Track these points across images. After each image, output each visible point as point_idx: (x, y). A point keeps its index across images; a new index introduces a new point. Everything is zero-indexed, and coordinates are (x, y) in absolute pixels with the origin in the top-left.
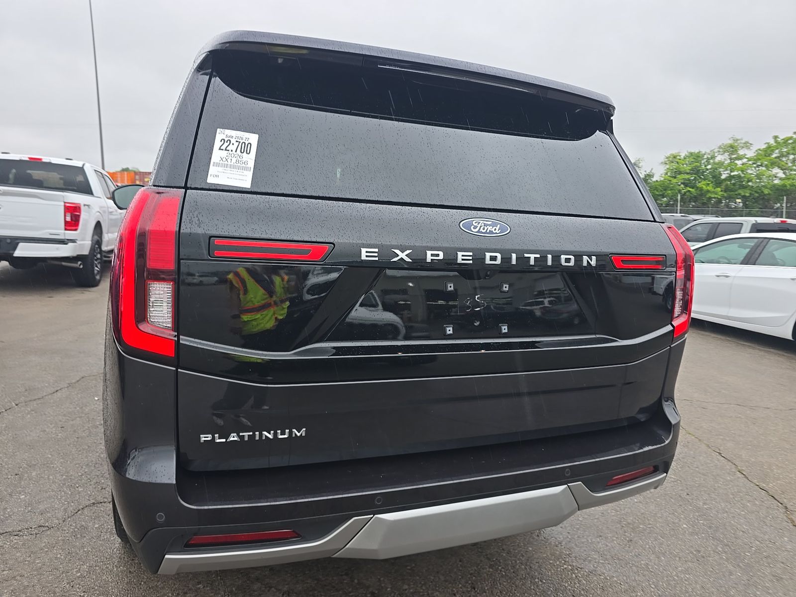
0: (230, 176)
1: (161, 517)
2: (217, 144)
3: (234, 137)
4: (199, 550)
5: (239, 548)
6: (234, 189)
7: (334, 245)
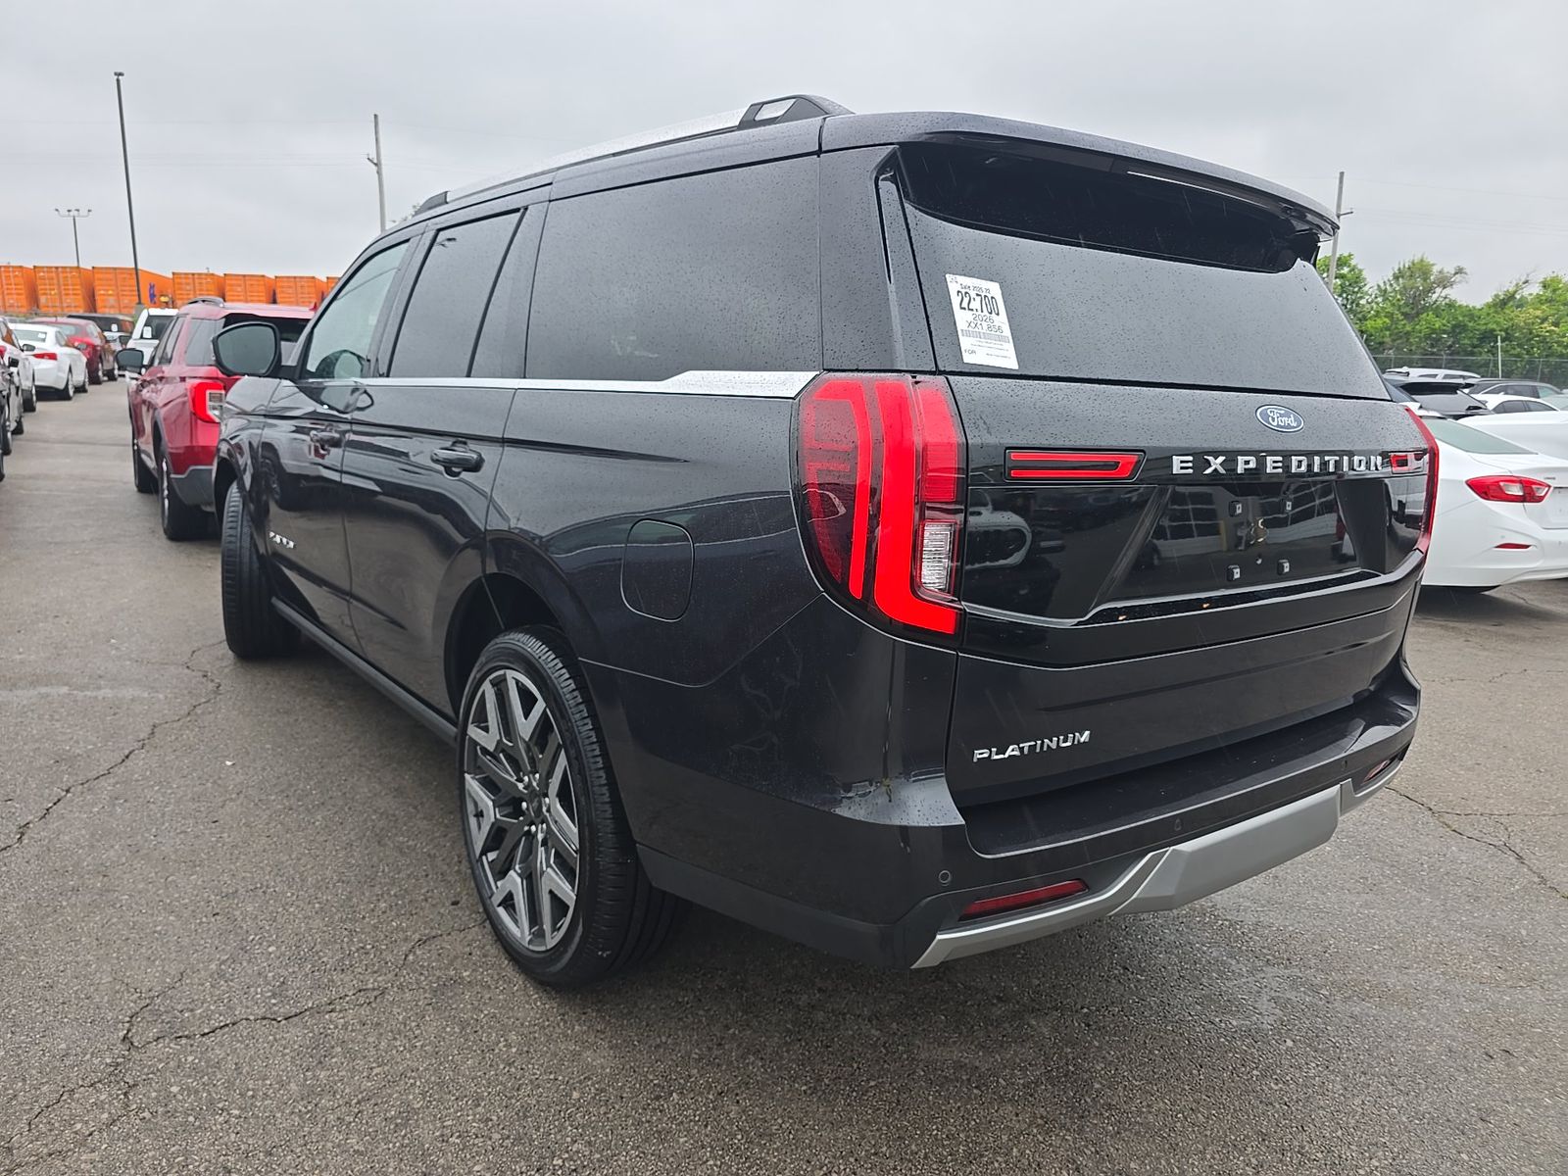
0: (990, 351)
1: (945, 877)
2: (955, 300)
3: (972, 288)
4: (975, 923)
5: (1020, 913)
6: (1001, 372)
7: (1145, 453)
